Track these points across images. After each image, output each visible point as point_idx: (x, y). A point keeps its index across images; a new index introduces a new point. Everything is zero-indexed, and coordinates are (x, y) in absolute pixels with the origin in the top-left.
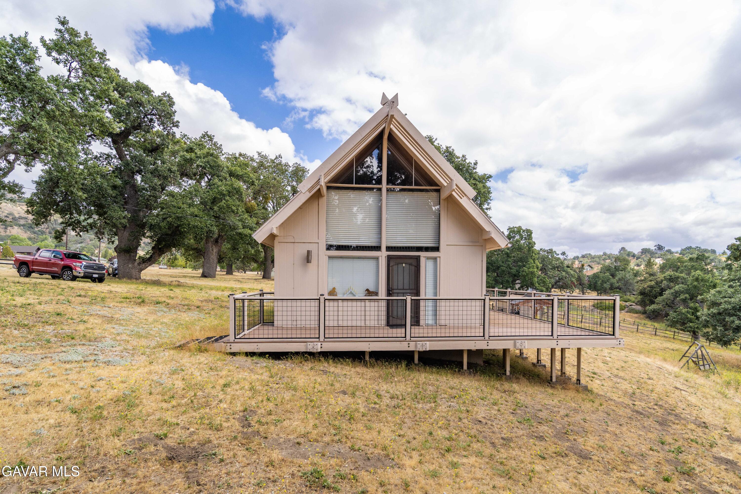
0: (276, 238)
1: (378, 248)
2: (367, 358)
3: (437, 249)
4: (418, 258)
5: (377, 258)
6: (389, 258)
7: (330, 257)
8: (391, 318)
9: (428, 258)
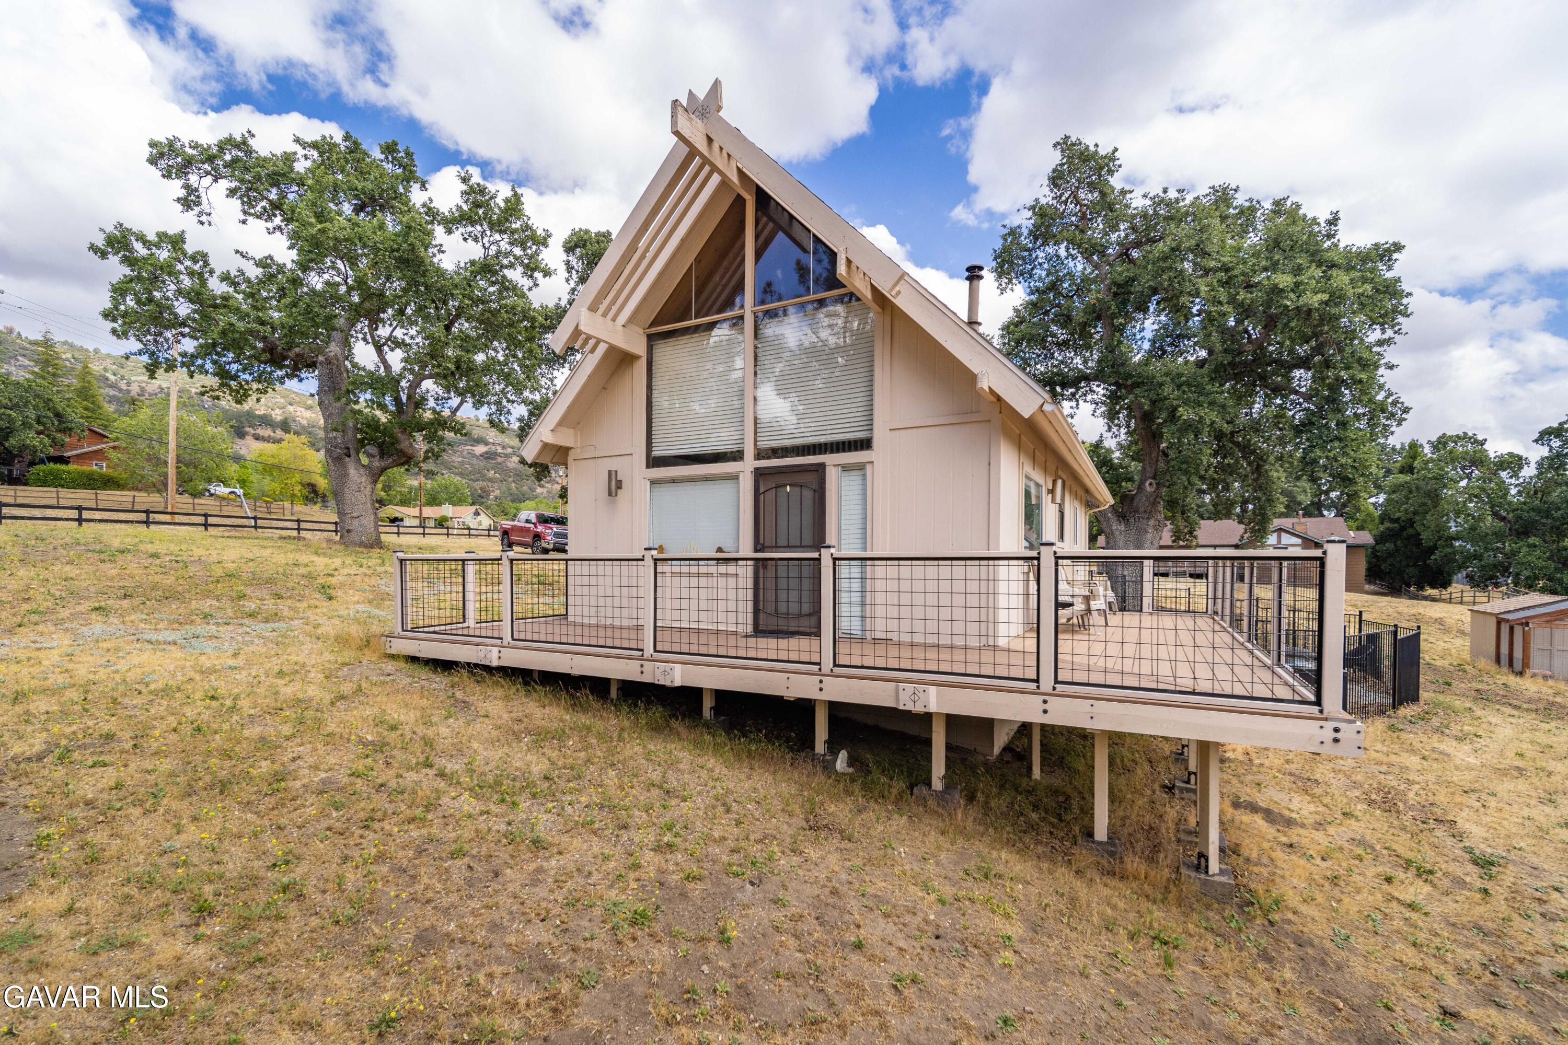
0: (571, 453)
1: (737, 456)
2: (614, 693)
3: (865, 444)
4: (820, 469)
5: (735, 477)
6: (759, 474)
7: (653, 482)
8: (762, 616)
9: (846, 468)
